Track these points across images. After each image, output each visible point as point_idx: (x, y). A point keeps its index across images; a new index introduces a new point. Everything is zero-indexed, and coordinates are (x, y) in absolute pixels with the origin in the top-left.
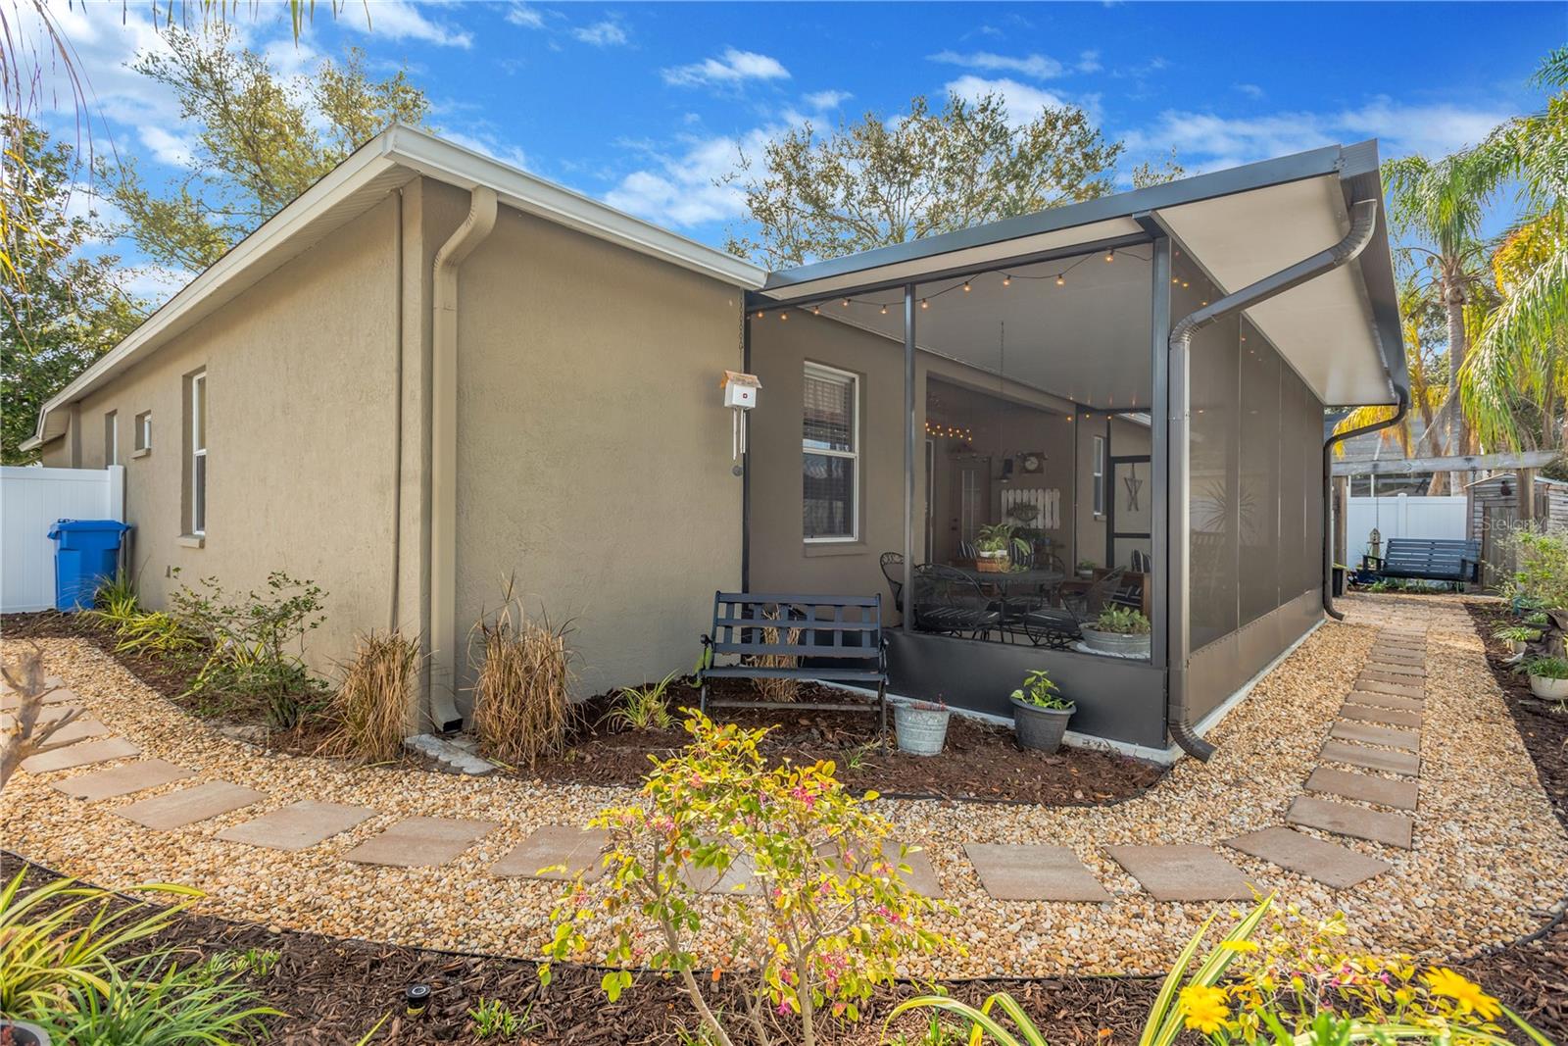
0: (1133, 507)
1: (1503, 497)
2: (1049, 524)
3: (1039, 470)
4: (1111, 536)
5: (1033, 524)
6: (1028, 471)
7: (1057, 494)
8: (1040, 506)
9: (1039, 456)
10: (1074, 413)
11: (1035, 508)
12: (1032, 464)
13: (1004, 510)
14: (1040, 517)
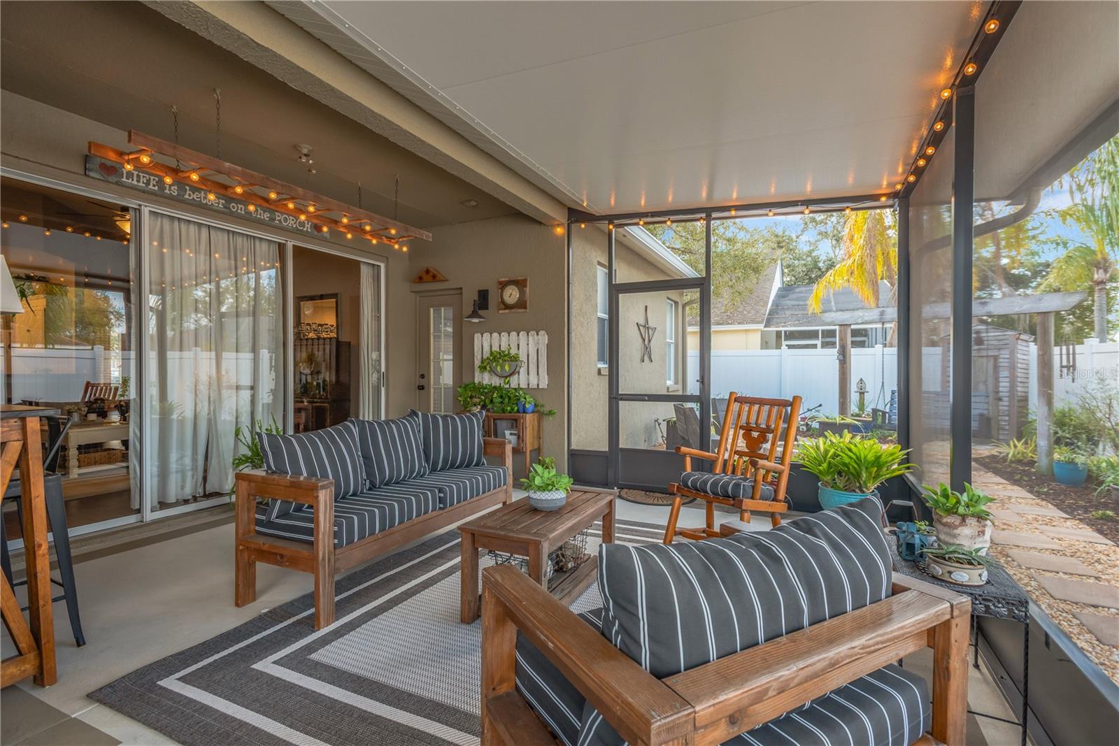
0: (646, 358)
2: (533, 382)
3: (521, 304)
4: (615, 398)
5: (514, 381)
6: (507, 307)
7: (543, 338)
8: (523, 357)
9: (520, 284)
10: (565, 221)
11: (515, 359)
12: (512, 295)
13: (477, 363)
14: (523, 371)
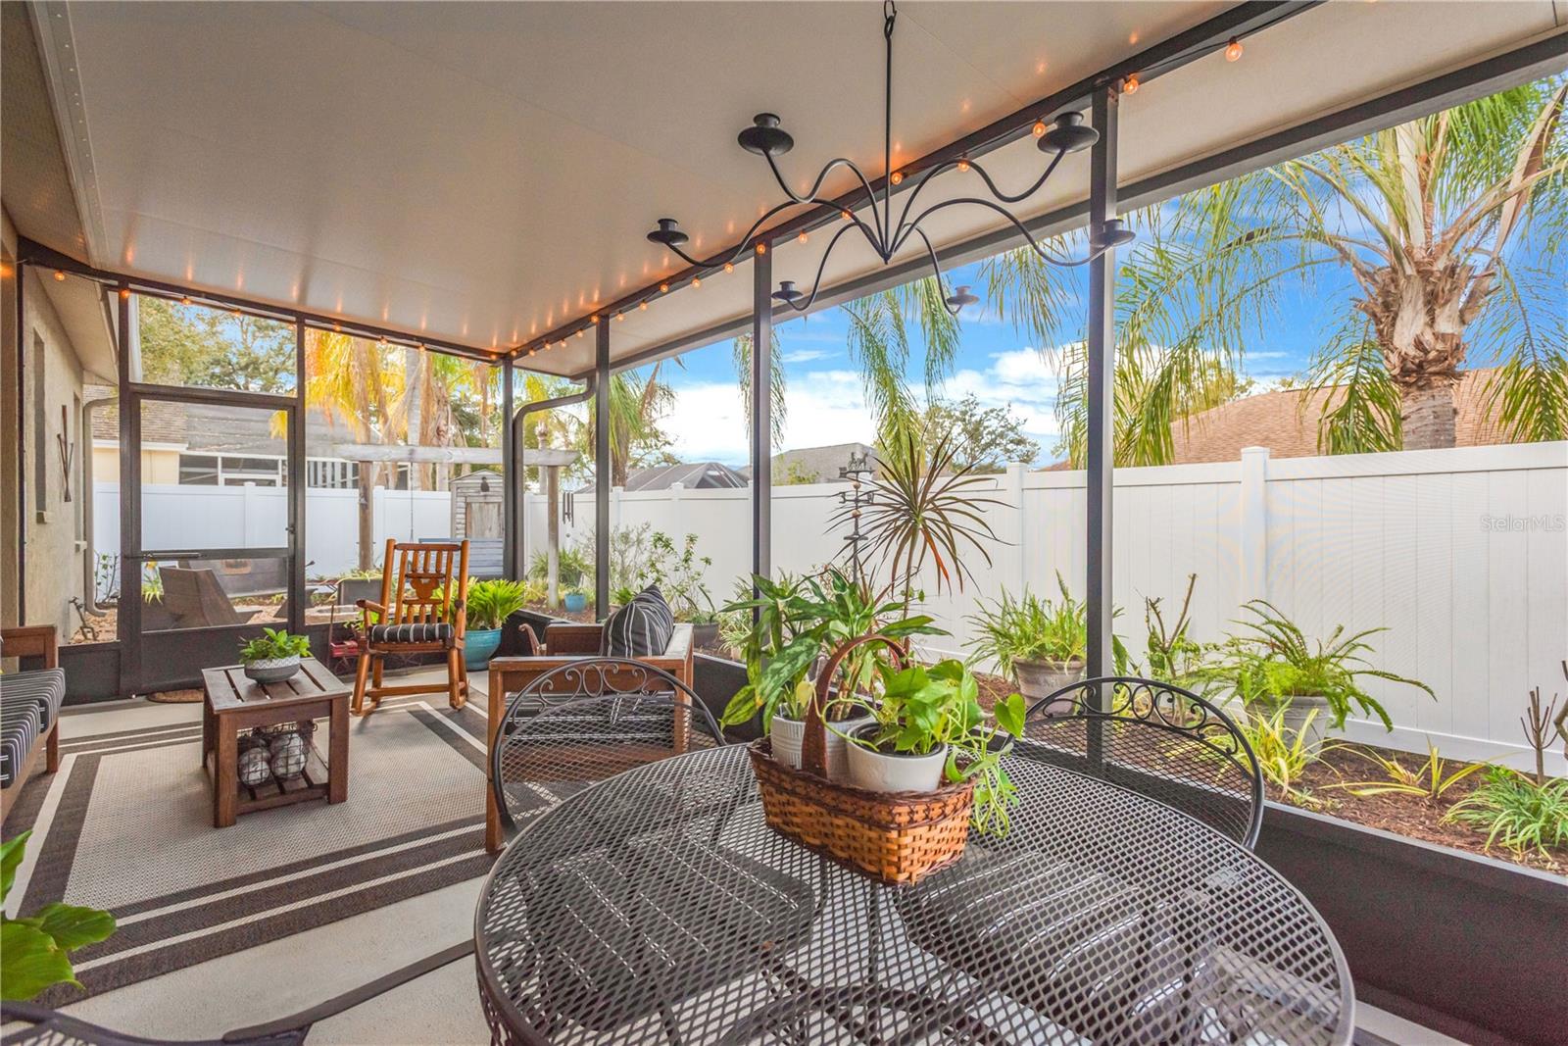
1: (482, 493)
